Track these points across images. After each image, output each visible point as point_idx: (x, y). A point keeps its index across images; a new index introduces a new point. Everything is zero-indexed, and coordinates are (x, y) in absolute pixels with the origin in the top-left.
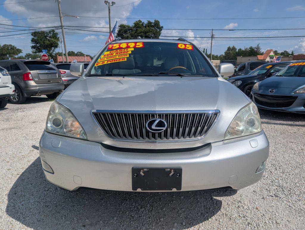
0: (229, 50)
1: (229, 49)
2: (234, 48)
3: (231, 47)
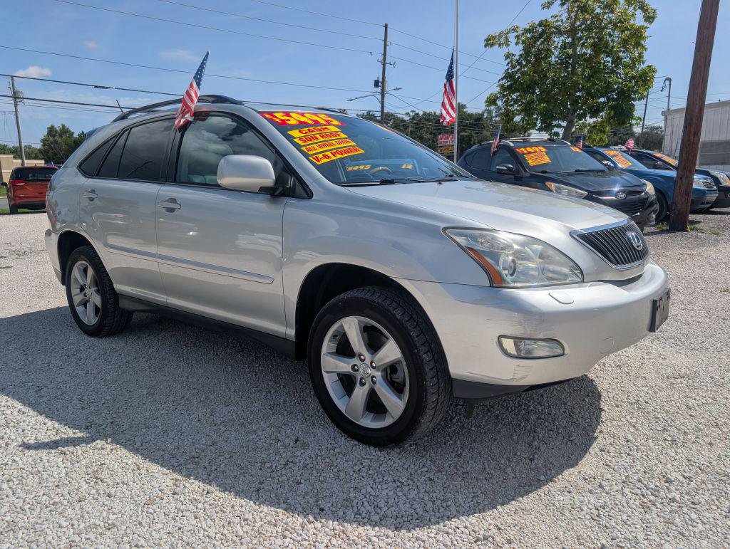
0: (54, 136)
1: (51, 131)
2: (65, 131)
3: (58, 126)
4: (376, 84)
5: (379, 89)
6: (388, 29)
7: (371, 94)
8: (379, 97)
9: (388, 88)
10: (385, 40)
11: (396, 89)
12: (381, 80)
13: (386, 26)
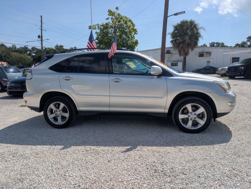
4: (39, 37)
5: (40, 39)
6: (42, 18)
7: (37, 40)
8: (40, 42)
9: (44, 39)
10: (41, 21)
11: (47, 39)
12: (40, 36)
13: (41, 16)
